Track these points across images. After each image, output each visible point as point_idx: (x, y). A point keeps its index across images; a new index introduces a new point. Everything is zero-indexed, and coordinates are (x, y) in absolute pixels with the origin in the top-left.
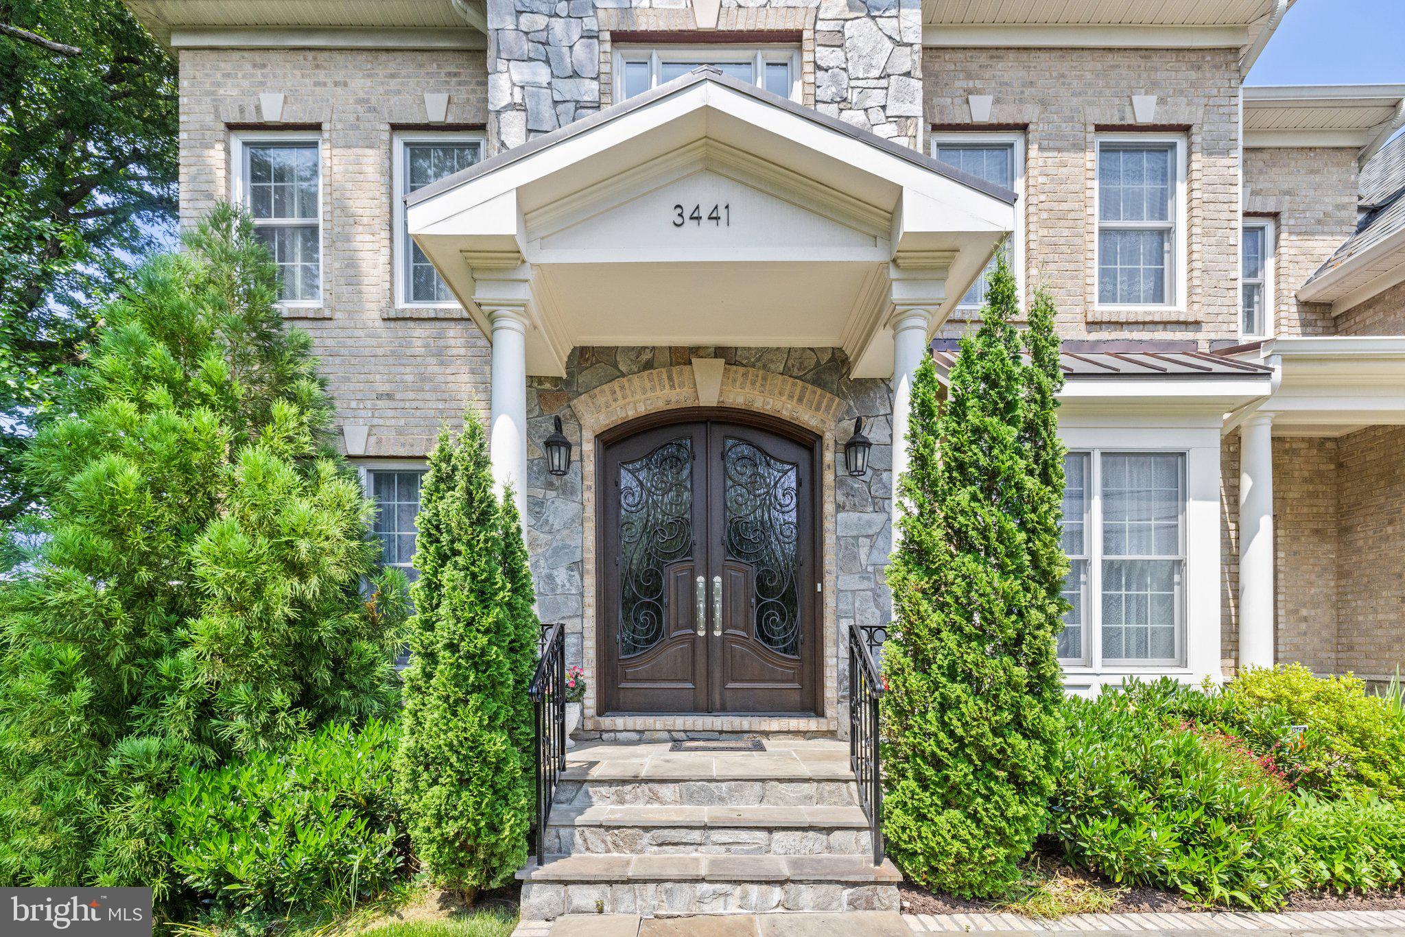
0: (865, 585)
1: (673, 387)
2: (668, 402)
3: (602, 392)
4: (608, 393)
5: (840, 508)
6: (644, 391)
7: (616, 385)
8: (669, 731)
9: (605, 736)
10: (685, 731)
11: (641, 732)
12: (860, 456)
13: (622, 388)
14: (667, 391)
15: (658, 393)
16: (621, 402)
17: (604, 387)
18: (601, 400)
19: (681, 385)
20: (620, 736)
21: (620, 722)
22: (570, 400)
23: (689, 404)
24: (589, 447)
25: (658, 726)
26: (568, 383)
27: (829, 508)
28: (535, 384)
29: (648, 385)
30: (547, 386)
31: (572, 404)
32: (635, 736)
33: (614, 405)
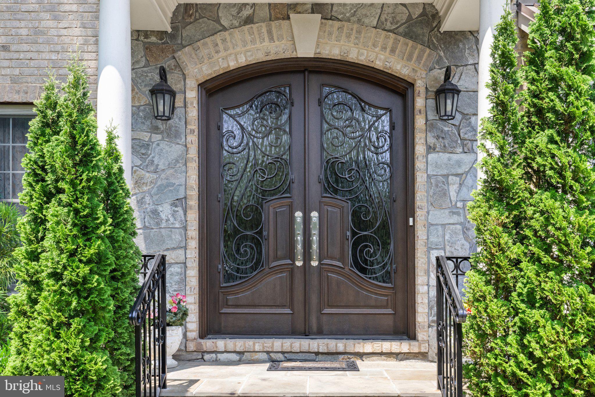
0: (455, 219)
1: (271, 39)
2: (267, 54)
3: (205, 44)
4: (210, 45)
5: (430, 149)
6: (245, 45)
7: (218, 38)
8: (268, 353)
9: (207, 357)
10: (283, 353)
11: (241, 353)
12: (449, 102)
13: (224, 40)
14: (266, 43)
15: (258, 45)
16: (222, 54)
17: (207, 40)
18: (204, 52)
19: (280, 38)
20: (222, 357)
21: (221, 344)
22: (174, 51)
23: (288, 55)
24: (192, 95)
25: (257, 348)
26: (173, 36)
27: (420, 149)
28: (142, 38)
29: (248, 38)
30: (153, 39)
31: (176, 55)
32: (235, 357)
33: (216, 56)
